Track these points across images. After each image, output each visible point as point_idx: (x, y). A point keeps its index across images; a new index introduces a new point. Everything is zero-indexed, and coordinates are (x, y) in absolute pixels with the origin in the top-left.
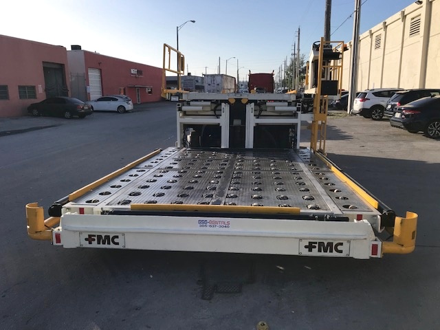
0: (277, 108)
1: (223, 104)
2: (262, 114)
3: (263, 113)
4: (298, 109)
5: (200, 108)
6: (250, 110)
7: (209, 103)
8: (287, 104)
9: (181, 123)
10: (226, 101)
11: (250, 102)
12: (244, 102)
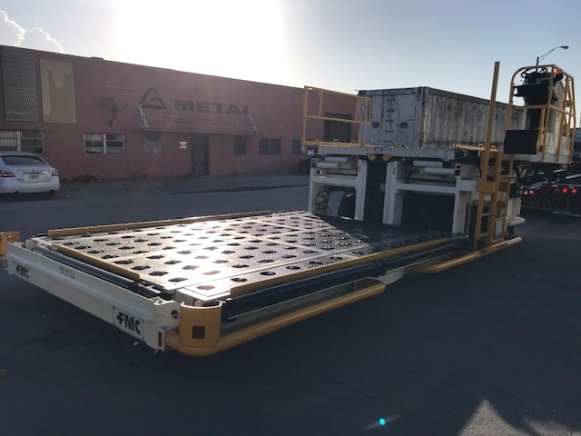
0: (427, 170)
1: (360, 161)
2: (412, 177)
3: (414, 176)
4: (457, 173)
5: (335, 165)
6: (392, 170)
7: (345, 159)
8: (441, 164)
9: (314, 183)
10: (364, 158)
11: (393, 159)
12: (385, 159)
